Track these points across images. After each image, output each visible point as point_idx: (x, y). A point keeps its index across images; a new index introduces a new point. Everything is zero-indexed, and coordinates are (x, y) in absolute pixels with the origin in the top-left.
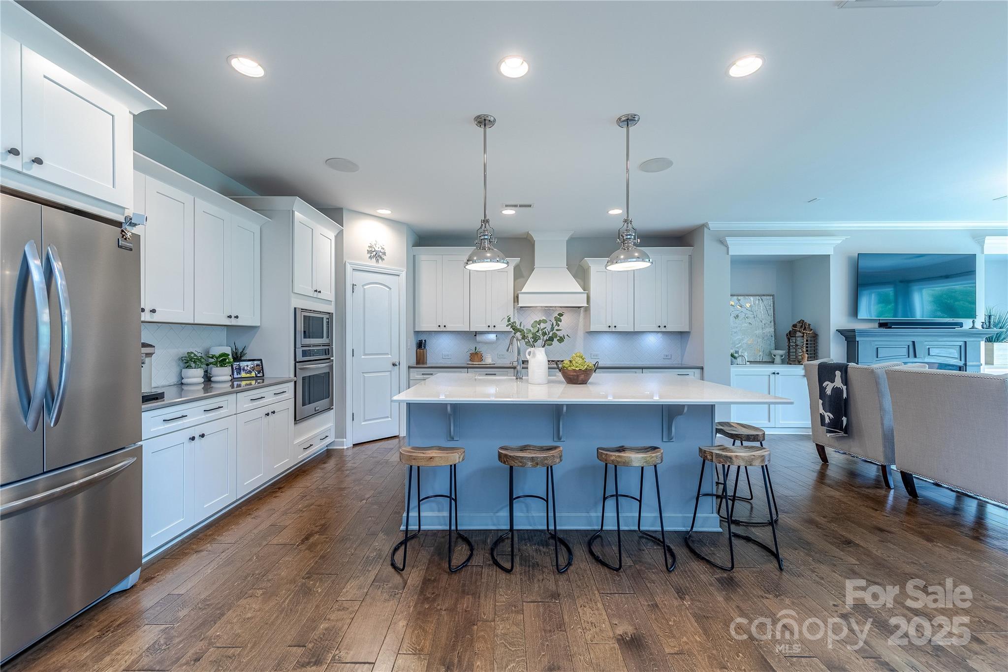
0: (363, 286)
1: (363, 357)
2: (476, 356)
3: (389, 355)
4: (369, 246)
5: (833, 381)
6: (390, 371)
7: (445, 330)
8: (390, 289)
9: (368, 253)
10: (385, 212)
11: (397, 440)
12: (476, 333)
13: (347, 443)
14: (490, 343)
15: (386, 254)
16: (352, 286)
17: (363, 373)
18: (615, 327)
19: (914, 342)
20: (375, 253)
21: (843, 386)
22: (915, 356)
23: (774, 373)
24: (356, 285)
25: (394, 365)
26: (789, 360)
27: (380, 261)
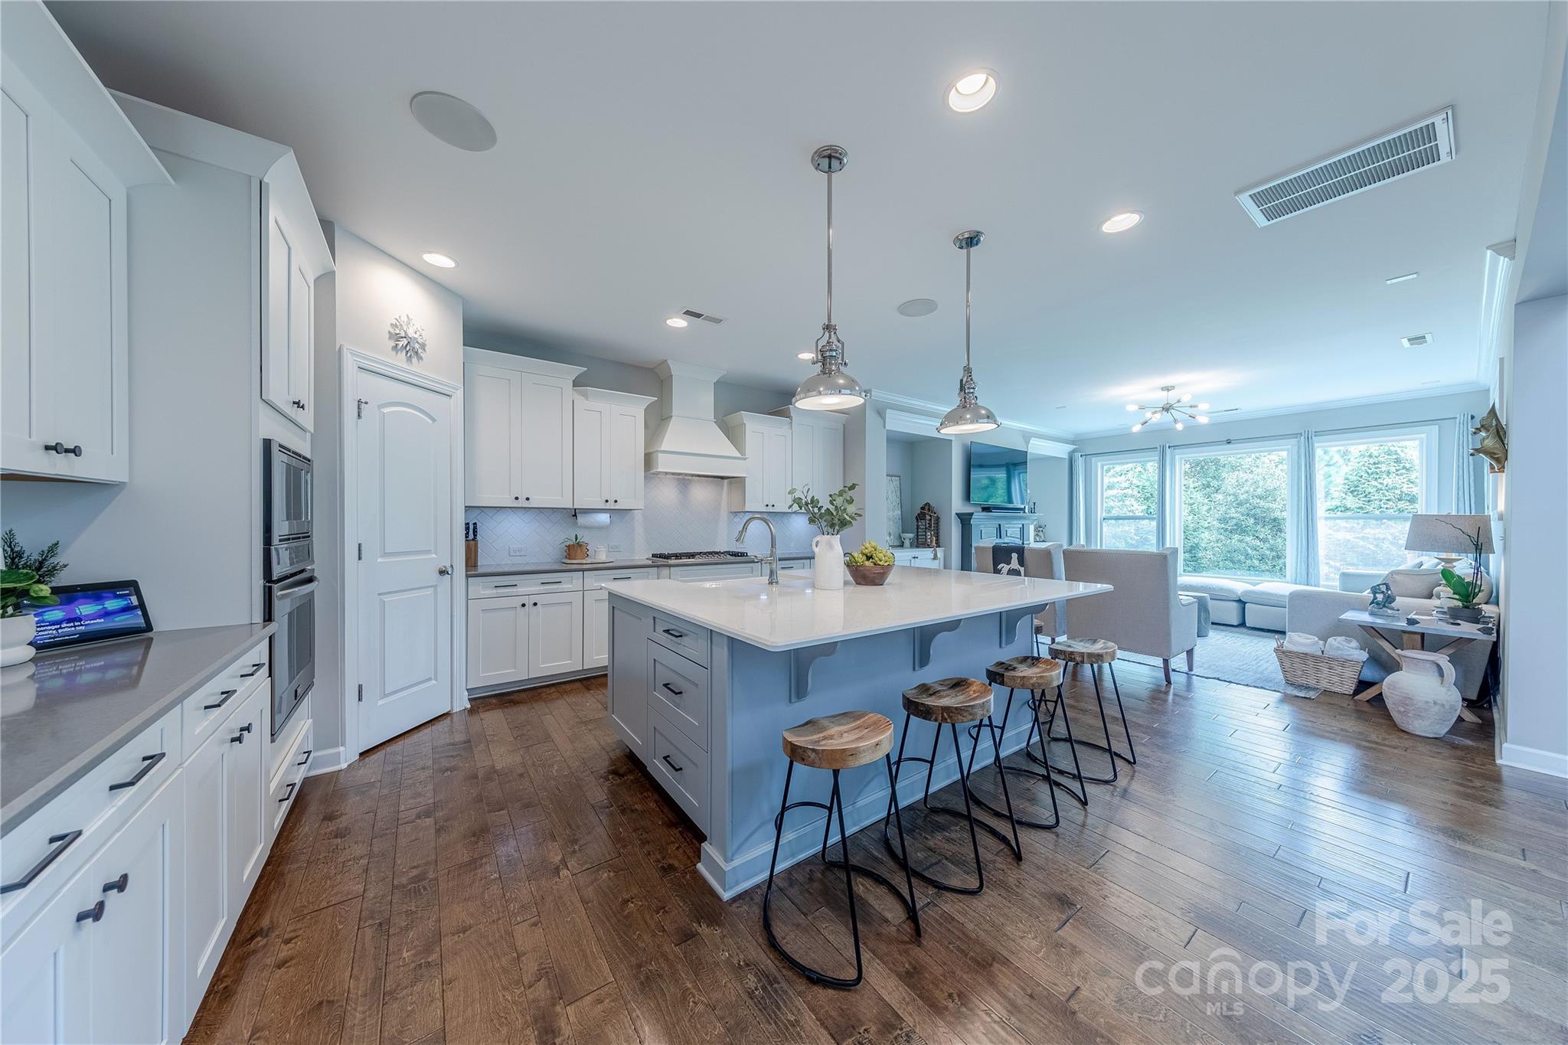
0: (380, 407)
1: (380, 560)
2: (579, 551)
3: (432, 553)
4: (392, 324)
5: (1009, 563)
6: (435, 587)
7: (526, 504)
8: (434, 420)
9: (390, 338)
10: (439, 261)
11: (447, 721)
12: (575, 513)
13: (346, 756)
14: (601, 528)
15: (427, 348)
16: (356, 403)
17: (379, 594)
18: (773, 506)
19: (1000, 525)
20: (405, 342)
21: (1020, 567)
22: (1000, 537)
23: (914, 558)
24: (366, 403)
25: (442, 572)
26: (918, 543)
27: (415, 360)
